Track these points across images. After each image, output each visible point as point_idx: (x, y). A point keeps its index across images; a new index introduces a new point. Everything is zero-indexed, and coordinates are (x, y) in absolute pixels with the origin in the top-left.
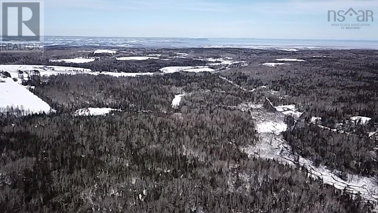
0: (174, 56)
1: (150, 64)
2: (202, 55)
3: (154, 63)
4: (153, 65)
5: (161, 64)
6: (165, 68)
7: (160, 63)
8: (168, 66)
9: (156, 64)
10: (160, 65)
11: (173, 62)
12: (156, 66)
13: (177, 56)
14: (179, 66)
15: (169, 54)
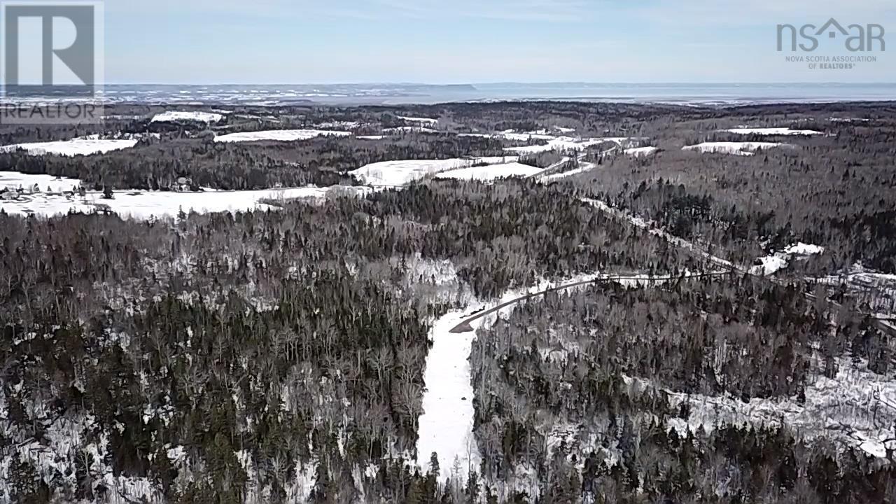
0: (396, 127)
1: (322, 152)
2: (481, 121)
3: (335, 150)
4: (332, 155)
5: (357, 151)
6: (372, 167)
7: (354, 149)
8: (383, 160)
9: (340, 151)
10: (354, 156)
11: (397, 144)
12: (341, 160)
13: (406, 125)
14: (418, 159)
15: (381, 120)
